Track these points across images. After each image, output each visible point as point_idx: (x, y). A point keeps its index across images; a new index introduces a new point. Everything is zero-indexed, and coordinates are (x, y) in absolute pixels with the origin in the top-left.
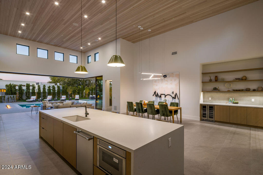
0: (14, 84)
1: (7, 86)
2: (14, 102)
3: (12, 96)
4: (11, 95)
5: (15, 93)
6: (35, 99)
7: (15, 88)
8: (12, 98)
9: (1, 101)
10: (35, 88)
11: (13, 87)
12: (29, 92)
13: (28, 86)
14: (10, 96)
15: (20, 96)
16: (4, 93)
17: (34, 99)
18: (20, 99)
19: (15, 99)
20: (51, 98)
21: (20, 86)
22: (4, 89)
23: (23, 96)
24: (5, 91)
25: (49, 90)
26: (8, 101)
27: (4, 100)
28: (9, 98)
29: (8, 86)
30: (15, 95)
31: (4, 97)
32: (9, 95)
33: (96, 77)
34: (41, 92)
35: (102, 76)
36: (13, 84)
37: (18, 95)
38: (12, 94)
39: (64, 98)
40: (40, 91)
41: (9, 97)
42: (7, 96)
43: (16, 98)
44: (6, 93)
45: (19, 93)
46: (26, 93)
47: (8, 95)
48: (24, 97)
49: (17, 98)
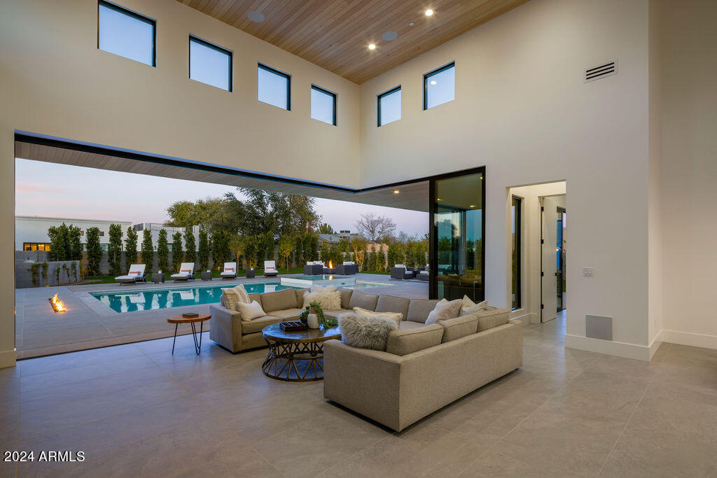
0: (74, 227)
1: (53, 231)
2: (75, 283)
3: (69, 263)
4: (65, 262)
5: (77, 255)
6: (142, 275)
7: (78, 240)
8: (68, 269)
9: (34, 281)
10: (136, 239)
11: (72, 236)
12: (118, 252)
13: (115, 232)
14: (62, 263)
15: (92, 262)
16: (45, 256)
17: (139, 273)
18: (93, 275)
19: (78, 274)
20: (192, 270)
21: (94, 234)
22: (44, 244)
23: (100, 264)
24: (48, 249)
25: (177, 244)
26: (57, 283)
27: (44, 276)
28: (59, 269)
29: (57, 233)
30: (78, 262)
31: (45, 266)
32: (60, 259)
33: (433, 180)
34: (152, 253)
35: (482, 170)
36: (71, 227)
37: (85, 261)
38: (68, 258)
39: (232, 269)
40: (151, 248)
41: (61, 267)
42: (52, 265)
43: (81, 272)
44: (49, 253)
45: (90, 254)
46: (111, 254)
47: (56, 260)
48: (105, 268)
49: (84, 269)
